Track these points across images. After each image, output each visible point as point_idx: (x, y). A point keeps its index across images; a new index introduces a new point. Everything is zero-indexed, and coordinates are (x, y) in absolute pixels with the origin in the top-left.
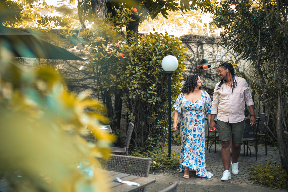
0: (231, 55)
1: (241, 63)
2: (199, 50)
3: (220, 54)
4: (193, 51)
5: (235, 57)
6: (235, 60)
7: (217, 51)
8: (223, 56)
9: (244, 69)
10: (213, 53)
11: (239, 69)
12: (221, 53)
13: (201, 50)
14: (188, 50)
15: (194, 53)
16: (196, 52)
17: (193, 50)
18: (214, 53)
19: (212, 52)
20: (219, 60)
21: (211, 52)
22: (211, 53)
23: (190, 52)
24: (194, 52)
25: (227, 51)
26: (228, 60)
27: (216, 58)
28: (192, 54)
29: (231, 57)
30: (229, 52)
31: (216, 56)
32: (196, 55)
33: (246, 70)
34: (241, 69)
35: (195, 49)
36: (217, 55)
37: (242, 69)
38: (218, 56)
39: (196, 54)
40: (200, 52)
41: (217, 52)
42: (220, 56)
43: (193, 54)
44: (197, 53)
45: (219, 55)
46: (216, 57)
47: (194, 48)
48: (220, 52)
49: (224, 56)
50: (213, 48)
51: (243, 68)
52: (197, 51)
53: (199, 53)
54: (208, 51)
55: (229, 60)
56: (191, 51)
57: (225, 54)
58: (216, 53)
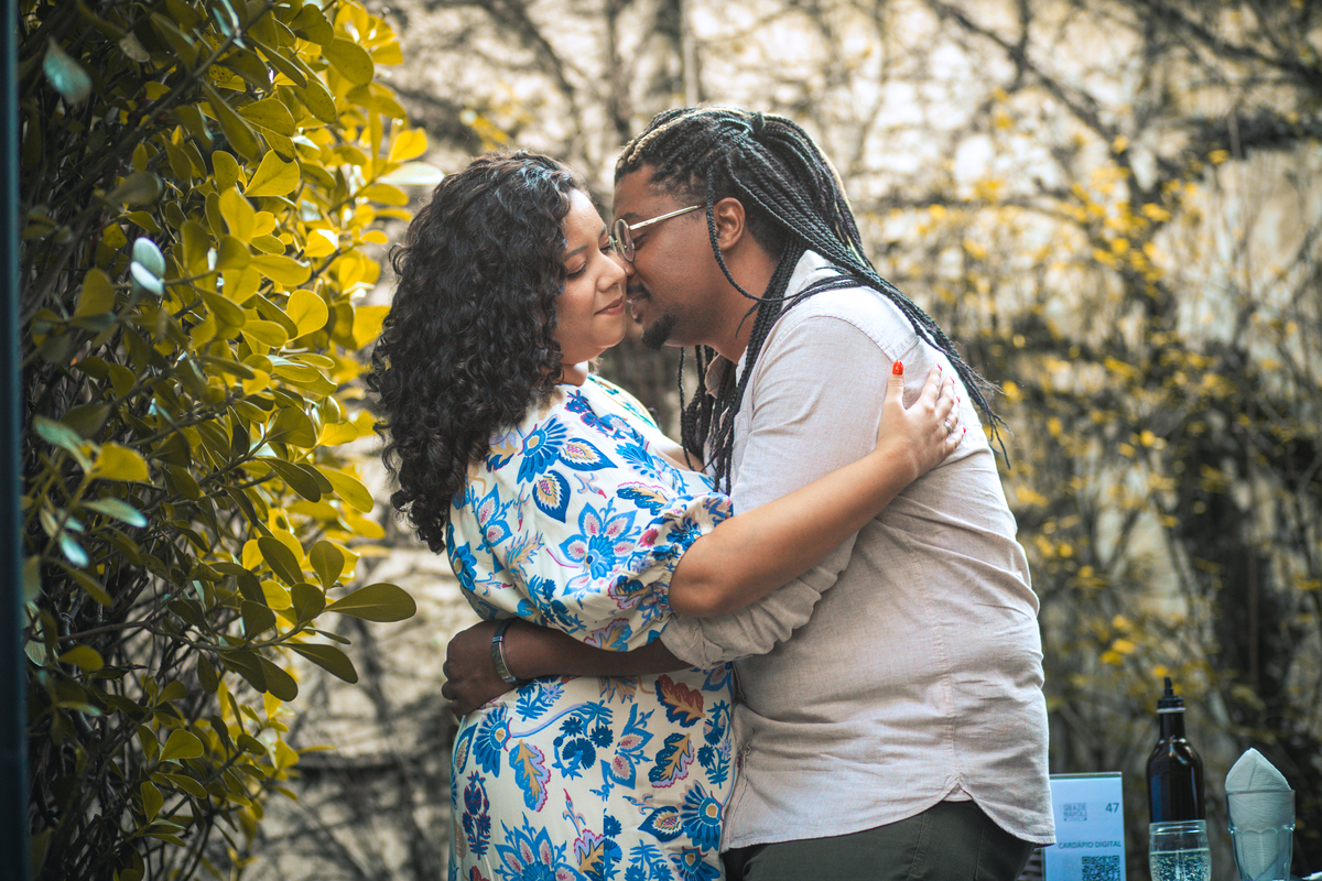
0: (1070, 128)
1: (1205, 230)
2: (639, 51)
3: (923, 101)
4: (549, 61)
5: (1121, 158)
6: (1121, 193)
7: (872, 68)
8: (956, 136)
9: (1246, 310)
10: (830, 85)
11: (1185, 310)
12: (933, 91)
13: (658, 41)
14: (486, 42)
15: (567, 89)
16: (595, 68)
17: (546, 48)
18: (841, 94)
19: (817, 82)
20: (911, 179)
21: (802, 72)
22: (803, 85)
23: (514, 68)
24: (571, 77)
25: (1003, 70)
26: (1026, 187)
27: (873, 159)
28: (536, 103)
29: (1065, 155)
30: (1029, 77)
31: (865, 129)
32: (594, 117)
33: (1263, 316)
34: (1204, 312)
35: (585, 26)
36: (884, 120)
37: (1215, 307)
38: (892, 131)
39: (595, 97)
40: (645, 68)
41: (884, 79)
42: (926, 127)
43: (555, 99)
44: (605, 89)
45: (913, 114)
46: (873, 143)
47: (569, 22)
48: (921, 75)
49: (975, 128)
50: (827, 32)
51: (1231, 289)
52: (613, 61)
53: (637, 90)
54: (751, 56)
55: (1039, 182)
56: (526, 57)
57: (986, 108)
58: (863, 92)
